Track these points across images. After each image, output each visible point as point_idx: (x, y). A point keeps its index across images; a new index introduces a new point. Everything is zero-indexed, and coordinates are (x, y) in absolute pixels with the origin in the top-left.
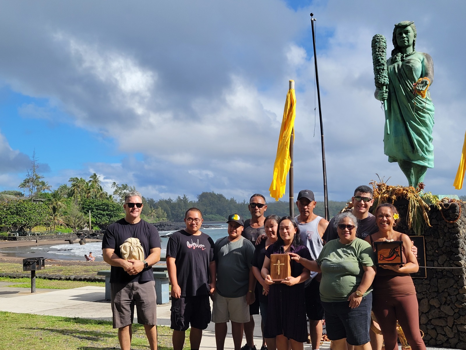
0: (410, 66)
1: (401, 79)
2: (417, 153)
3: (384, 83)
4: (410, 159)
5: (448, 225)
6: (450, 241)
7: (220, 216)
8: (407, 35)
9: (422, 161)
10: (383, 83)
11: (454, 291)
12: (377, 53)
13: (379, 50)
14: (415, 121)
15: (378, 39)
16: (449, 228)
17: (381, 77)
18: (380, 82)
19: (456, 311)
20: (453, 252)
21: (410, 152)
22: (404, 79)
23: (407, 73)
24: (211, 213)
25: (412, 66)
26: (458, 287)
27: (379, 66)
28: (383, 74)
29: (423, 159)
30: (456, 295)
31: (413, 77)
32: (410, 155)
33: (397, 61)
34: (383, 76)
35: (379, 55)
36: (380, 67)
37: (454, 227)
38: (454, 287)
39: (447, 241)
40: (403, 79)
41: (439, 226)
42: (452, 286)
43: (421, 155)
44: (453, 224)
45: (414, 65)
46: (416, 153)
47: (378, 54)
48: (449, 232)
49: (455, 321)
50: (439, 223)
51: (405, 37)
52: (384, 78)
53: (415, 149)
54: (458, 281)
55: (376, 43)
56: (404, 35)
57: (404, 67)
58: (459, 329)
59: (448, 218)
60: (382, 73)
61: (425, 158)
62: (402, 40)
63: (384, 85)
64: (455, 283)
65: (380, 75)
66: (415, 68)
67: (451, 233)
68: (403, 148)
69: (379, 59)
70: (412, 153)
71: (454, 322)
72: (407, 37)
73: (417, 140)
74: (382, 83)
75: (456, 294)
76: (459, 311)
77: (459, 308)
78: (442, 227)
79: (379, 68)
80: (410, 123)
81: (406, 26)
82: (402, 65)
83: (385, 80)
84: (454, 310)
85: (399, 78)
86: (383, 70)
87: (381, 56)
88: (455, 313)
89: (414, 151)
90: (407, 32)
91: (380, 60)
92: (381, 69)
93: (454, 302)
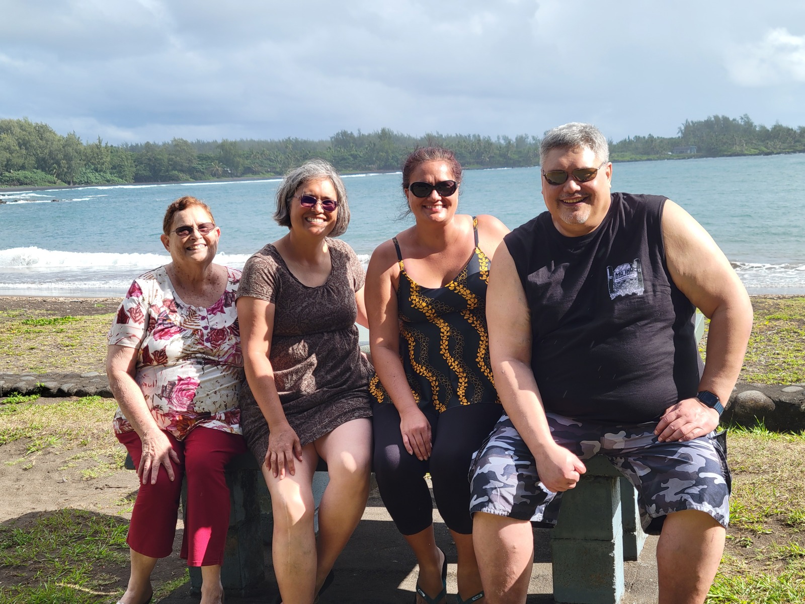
7: (43, 173)
24: (23, 168)
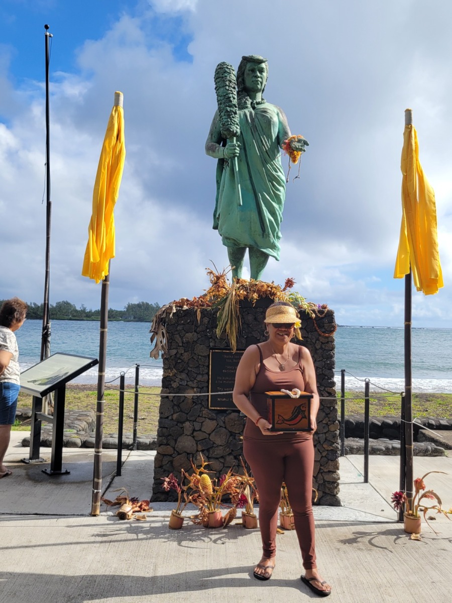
0: (268, 117)
1: (255, 132)
2: (268, 238)
3: (237, 132)
4: (258, 245)
5: (322, 339)
6: (322, 360)
8: (262, 74)
9: (272, 249)
10: (235, 131)
11: (324, 427)
12: (227, 88)
13: (229, 84)
14: (269, 194)
15: (227, 68)
16: (322, 343)
17: (233, 123)
18: (232, 130)
19: (324, 454)
20: (325, 376)
21: (259, 235)
22: (259, 134)
23: (264, 125)
25: (271, 118)
26: (329, 423)
27: (230, 106)
28: (234, 119)
29: (273, 247)
30: (325, 433)
31: (271, 133)
32: (259, 239)
33: (247, 107)
34: (235, 122)
35: (230, 92)
36: (232, 109)
37: (328, 342)
38: (324, 422)
39: (319, 361)
40: (257, 134)
41: (309, 340)
42: (322, 421)
43: (272, 241)
44: (327, 337)
45: (272, 116)
46: (266, 238)
47: (228, 90)
48: (321, 348)
49: (322, 468)
50: (310, 336)
51: (259, 77)
52: (236, 125)
53: (266, 233)
54: (329, 414)
55: (225, 73)
56: (259, 75)
57: (260, 117)
58: (325, 478)
59: (323, 330)
60: (233, 117)
61: (275, 246)
62: (254, 79)
63: (235, 135)
64: (325, 417)
65: (231, 119)
66: (274, 122)
67: (325, 350)
68: (251, 228)
69: (230, 97)
70: (261, 236)
71: (320, 469)
72: (261, 78)
73: (269, 220)
74: (233, 131)
75: (325, 431)
76: (327, 454)
77: (327, 450)
78: (314, 341)
79: (230, 110)
80: (263, 196)
81: (261, 62)
82: (256, 114)
83: (237, 128)
84: (321, 453)
85: (252, 130)
86: (235, 113)
87: (232, 93)
88: (322, 457)
89: (265, 235)
90: (261, 71)
91: (232, 99)
92: (233, 112)
93: (322, 443)
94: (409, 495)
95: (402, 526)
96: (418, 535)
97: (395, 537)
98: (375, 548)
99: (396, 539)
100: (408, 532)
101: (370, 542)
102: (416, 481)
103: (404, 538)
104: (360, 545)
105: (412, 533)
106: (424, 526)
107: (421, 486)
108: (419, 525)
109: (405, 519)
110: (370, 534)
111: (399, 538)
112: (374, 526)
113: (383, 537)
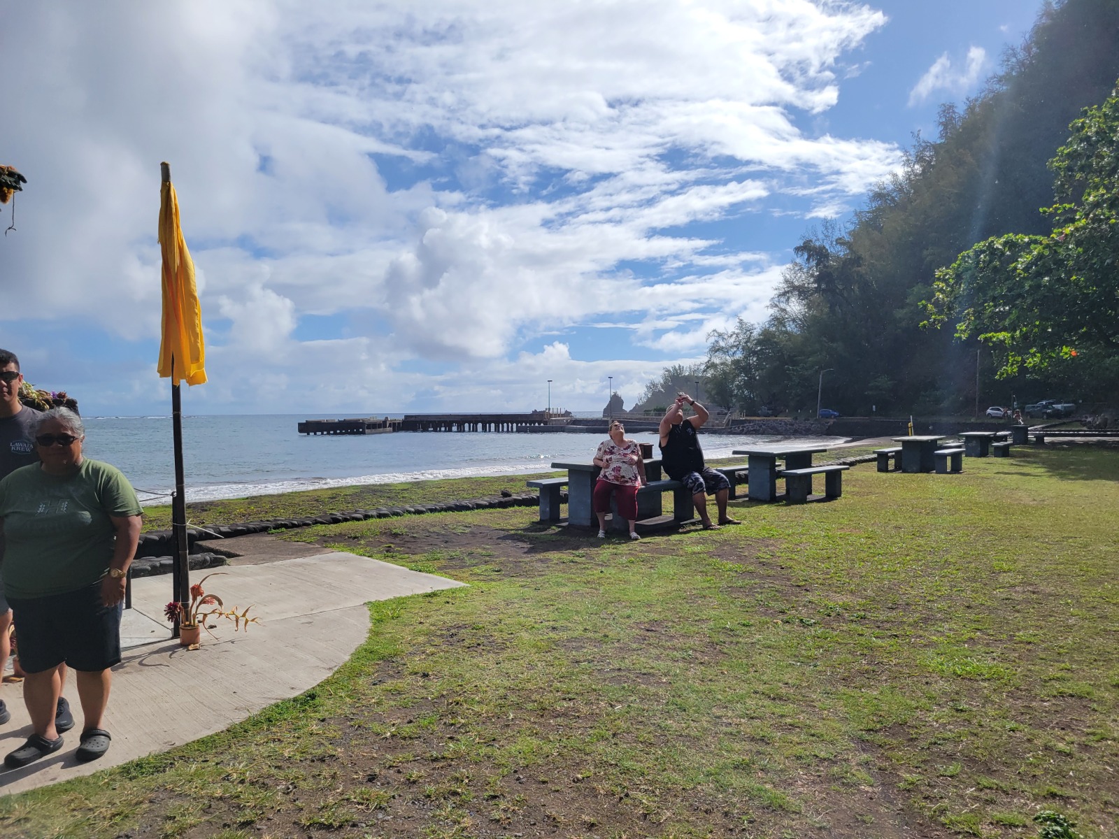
94: (186, 606)
95: (178, 641)
96: (197, 645)
97: (171, 652)
98: (147, 667)
99: (171, 655)
100: (184, 645)
101: (140, 663)
102: (193, 588)
103: (181, 651)
104: (127, 669)
105: (189, 645)
106: (204, 635)
107: (199, 592)
108: (198, 634)
109: (181, 631)
110: (139, 656)
111: (174, 652)
112: (144, 648)
113: (156, 655)
